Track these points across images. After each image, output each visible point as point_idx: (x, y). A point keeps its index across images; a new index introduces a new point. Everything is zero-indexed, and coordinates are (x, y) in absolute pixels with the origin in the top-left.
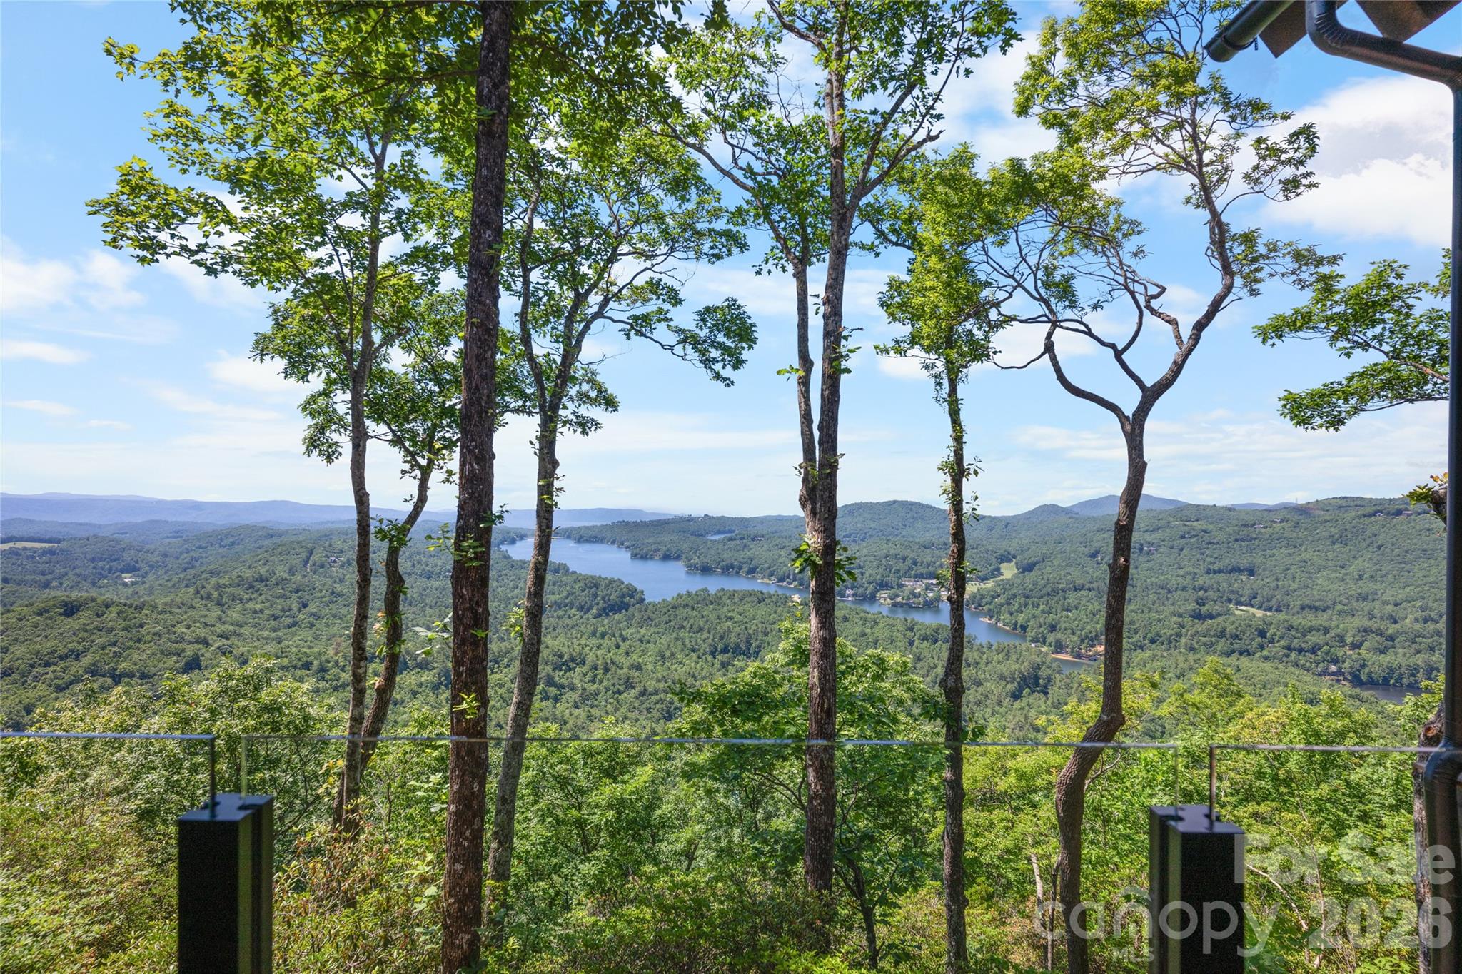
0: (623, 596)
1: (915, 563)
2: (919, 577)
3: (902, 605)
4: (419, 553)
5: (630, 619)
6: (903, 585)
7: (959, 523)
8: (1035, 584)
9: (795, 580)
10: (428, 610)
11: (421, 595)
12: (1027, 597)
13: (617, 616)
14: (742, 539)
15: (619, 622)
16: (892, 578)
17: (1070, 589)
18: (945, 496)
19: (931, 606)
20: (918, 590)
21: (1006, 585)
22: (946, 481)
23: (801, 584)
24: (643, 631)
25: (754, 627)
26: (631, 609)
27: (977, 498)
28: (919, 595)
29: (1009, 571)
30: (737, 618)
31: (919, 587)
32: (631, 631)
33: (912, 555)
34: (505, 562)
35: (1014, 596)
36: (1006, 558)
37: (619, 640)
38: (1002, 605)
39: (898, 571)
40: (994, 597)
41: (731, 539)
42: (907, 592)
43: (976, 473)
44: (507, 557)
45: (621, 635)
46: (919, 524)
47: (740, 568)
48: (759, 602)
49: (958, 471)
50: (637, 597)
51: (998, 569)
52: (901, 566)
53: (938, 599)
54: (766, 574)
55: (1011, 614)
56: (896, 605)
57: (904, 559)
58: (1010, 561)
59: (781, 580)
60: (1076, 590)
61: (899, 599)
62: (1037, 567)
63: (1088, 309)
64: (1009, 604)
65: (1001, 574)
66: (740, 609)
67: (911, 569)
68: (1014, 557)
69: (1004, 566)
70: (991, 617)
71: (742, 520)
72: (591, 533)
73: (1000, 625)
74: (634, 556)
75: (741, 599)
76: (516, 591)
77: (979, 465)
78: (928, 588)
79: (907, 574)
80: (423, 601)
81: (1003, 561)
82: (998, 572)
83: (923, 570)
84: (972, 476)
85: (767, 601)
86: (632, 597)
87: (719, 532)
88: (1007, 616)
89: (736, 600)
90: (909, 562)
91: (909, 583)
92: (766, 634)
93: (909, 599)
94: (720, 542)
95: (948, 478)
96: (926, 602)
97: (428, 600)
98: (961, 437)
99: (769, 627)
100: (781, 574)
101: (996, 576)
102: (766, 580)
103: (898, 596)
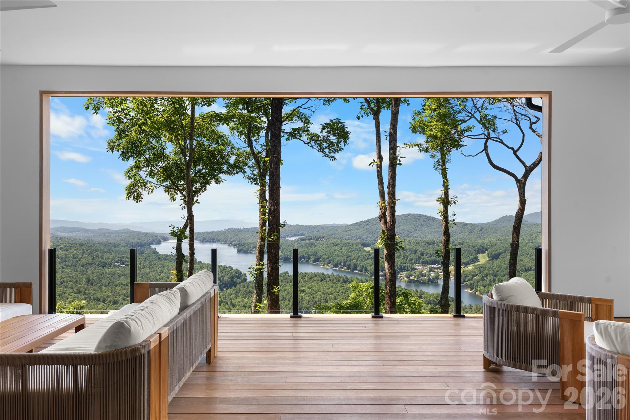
0: (233, 277)
1: (422, 254)
2: (425, 263)
3: (414, 282)
4: (97, 251)
5: (237, 292)
6: (415, 269)
7: (447, 227)
8: (500, 267)
9: (344, 266)
10: (104, 288)
11: (99, 278)
12: (495, 276)
13: (229, 291)
14: (310, 239)
15: (230, 294)
16: (408, 264)
17: (522, 270)
18: (440, 214)
19: (432, 282)
20: (424, 272)
21: (481, 268)
22: (441, 206)
23: (349, 268)
24: (246, 300)
25: (318, 297)
26: (238, 286)
27: (455, 215)
28: (425, 275)
29: (483, 259)
30: (308, 291)
31: (425, 270)
32: (238, 300)
33: (421, 249)
34: (154, 256)
35: (487, 275)
36: (482, 250)
37: (231, 306)
38: (479, 281)
39: (411, 260)
40: (473, 276)
41: (303, 240)
42: (417, 273)
43: (455, 203)
44: (155, 252)
45: (232, 303)
46: (425, 229)
47: (309, 258)
48: (322, 280)
49: (446, 202)
50: (242, 278)
51: (476, 258)
52: (414, 256)
53: (437, 278)
54: (326, 262)
55: (485, 286)
56: (410, 281)
57: (415, 252)
58: (484, 252)
59: (336, 266)
60: (526, 270)
61: (412, 278)
62: (501, 256)
63: (501, 133)
64: (483, 280)
65: (478, 261)
66: (310, 285)
67: (420, 258)
68: (487, 250)
69: (480, 256)
70: (472, 289)
71: (310, 227)
72: (210, 236)
73: (478, 294)
74: (239, 251)
75: (310, 279)
76: (162, 275)
77: (456, 199)
78: (431, 270)
79: (417, 261)
80: (100, 282)
81: (479, 253)
82: (476, 259)
83: (427, 259)
84: (453, 204)
85: (327, 279)
86: (238, 278)
87: (295, 235)
88: (482, 288)
89: (307, 279)
90: (418, 253)
91: (419, 267)
92: (327, 301)
93: (419, 277)
94: (295, 241)
95: (442, 205)
96: (429, 279)
97: (104, 281)
98: (447, 186)
99: (328, 297)
100: (335, 262)
101: (474, 262)
102: (326, 266)
103: (411, 276)
